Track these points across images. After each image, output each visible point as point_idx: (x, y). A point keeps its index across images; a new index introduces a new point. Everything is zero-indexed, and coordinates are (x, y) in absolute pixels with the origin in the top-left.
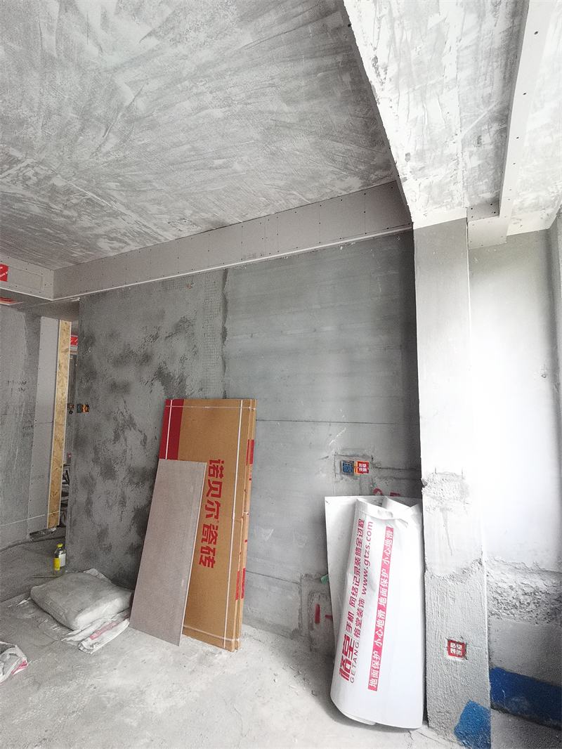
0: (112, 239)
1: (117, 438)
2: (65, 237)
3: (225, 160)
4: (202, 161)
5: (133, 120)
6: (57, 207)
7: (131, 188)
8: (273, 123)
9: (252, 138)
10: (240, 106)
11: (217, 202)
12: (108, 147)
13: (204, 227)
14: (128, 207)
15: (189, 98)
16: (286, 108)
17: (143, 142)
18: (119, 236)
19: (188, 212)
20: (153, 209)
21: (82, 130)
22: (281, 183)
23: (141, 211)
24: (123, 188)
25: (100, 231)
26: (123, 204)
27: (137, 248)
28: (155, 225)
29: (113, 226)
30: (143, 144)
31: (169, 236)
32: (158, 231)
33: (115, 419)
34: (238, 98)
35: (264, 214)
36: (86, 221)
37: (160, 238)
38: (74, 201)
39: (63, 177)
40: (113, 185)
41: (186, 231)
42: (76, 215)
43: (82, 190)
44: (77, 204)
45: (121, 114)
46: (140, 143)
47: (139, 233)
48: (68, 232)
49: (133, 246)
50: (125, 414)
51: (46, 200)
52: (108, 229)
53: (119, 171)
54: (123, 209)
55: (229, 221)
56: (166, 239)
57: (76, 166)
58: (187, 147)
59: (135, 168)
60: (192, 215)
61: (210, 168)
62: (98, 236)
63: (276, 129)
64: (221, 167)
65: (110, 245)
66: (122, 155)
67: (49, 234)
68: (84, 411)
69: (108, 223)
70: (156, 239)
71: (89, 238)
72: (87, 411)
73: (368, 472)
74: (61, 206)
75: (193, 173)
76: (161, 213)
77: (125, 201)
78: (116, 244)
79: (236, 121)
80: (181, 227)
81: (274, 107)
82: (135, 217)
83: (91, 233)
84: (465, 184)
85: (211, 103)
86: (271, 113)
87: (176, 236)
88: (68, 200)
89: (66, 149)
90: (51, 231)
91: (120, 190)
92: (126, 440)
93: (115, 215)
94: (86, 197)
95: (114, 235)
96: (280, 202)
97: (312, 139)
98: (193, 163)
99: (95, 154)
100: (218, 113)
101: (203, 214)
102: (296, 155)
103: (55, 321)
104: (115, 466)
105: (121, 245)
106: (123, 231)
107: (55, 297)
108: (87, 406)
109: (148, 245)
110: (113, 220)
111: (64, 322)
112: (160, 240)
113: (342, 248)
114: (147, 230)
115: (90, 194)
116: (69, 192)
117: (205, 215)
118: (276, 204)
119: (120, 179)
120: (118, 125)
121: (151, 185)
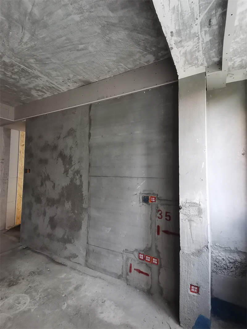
0: (38, 90)
1: (42, 185)
2: (15, 89)
3: (84, 45)
4: (73, 46)
5: (35, 22)
6: (9, 74)
7: (41, 62)
8: (106, 23)
9: (96, 32)
10: (87, 13)
11: (84, 70)
12: (25, 39)
13: (80, 84)
14: (42, 73)
15: (60, 8)
16: (111, 14)
17: (42, 36)
18: (40, 88)
19: (71, 76)
20: (54, 74)
21: (10, 27)
22: (114, 59)
23: (48, 75)
24: (37, 63)
25: (31, 86)
26: (39, 71)
27: (50, 95)
28: (57, 83)
29: (36, 83)
30: (43, 37)
31: (64, 89)
32: (58, 86)
33: (41, 176)
34: (86, 8)
35: (108, 77)
36: (23, 81)
37: (60, 90)
38: (16, 70)
39: (8, 57)
40: (32, 61)
41: (72, 86)
42: (18, 78)
43: (18, 64)
44: (17, 72)
45: (27, 18)
46: (41, 37)
47: (50, 87)
48: (16, 87)
49: (48, 94)
50: (45, 173)
51: (3, 70)
52: (34, 85)
53: (34, 53)
54: (39, 74)
55: (92, 81)
56: (63, 91)
57: (12, 50)
58: (64, 38)
59: (41, 51)
60: (73, 77)
61: (78, 50)
62: (31, 89)
63: (108, 27)
64: (82, 49)
65: (37, 93)
66: (33, 44)
67: (8, 88)
68: (28, 172)
69: (34, 82)
70: (58, 90)
71: (26, 90)
72: (29, 172)
73: (155, 202)
74: (10, 73)
75: (70, 53)
76: (58, 76)
77: (40, 69)
78: (40, 93)
79: (87, 23)
80: (69, 84)
81: (105, 14)
82: (46, 78)
83: (27, 87)
84: (204, 52)
85: (72, 11)
86: (104, 17)
87: (67, 89)
88: (13, 70)
89: (5, 40)
90: (9, 87)
91: (36, 64)
92: (46, 185)
93: (37, 77)
94: (21, 68)
95: (38, 88)
96: (115, 70)
97: (127, 32)
98: (69, 47)
99: (20, 43)
100: (77, 18)
101: (78, 77)
102: (119, 42)
103: (17, 131)
104: (41, 197)
105: (42, 93)
106: (42, 86)
107: (15, 120)
108: (29, 170)
109: (55, 94)
110: (36, 80)
111: (22, 132)
112: (60, 91)
113: (145, 92)
114: (53, 86)
115: (22, 66)
116: (12, 65)
117: (80, 78)
118: (113, 71)
119: (35, 57)
120: (28, 25)
121: (51, 60)
